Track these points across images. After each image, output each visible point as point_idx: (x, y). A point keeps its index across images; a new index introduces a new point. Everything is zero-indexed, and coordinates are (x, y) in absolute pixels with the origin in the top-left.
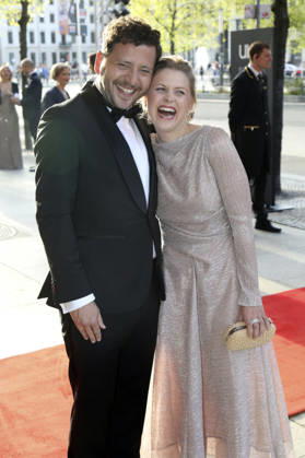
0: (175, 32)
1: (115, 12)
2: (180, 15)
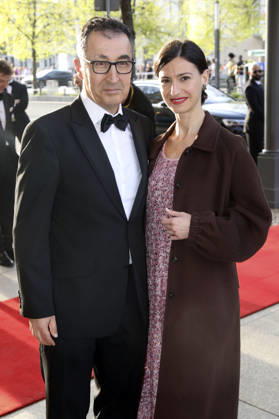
0: (35, 40)
2: (40, 24)
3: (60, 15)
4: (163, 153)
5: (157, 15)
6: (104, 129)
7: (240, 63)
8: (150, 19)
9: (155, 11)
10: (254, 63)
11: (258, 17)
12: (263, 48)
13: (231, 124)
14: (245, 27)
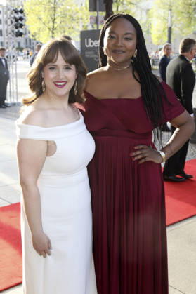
0: (54, 31)
1: (15, 18)
3: (71, 16)
14: (188, 26)
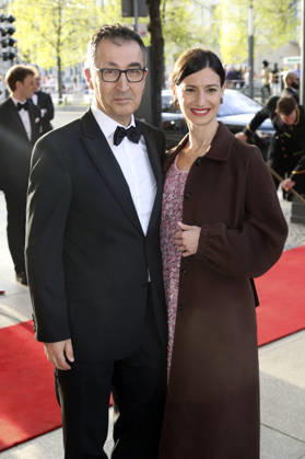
0: (60, 48)
2: (65, 31)
3: (87, 22)
4: (175, 166)
5: (188, 21)
6: (117, 142)
7: (275, 71)
8: (180, 24)
9: (185, 16)
10: (290, 71)
11: (294, 22)
12: (299, 55)
13: (265, 136)
14: (280, 34)
